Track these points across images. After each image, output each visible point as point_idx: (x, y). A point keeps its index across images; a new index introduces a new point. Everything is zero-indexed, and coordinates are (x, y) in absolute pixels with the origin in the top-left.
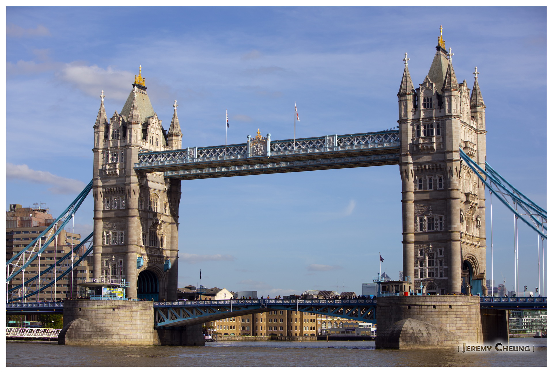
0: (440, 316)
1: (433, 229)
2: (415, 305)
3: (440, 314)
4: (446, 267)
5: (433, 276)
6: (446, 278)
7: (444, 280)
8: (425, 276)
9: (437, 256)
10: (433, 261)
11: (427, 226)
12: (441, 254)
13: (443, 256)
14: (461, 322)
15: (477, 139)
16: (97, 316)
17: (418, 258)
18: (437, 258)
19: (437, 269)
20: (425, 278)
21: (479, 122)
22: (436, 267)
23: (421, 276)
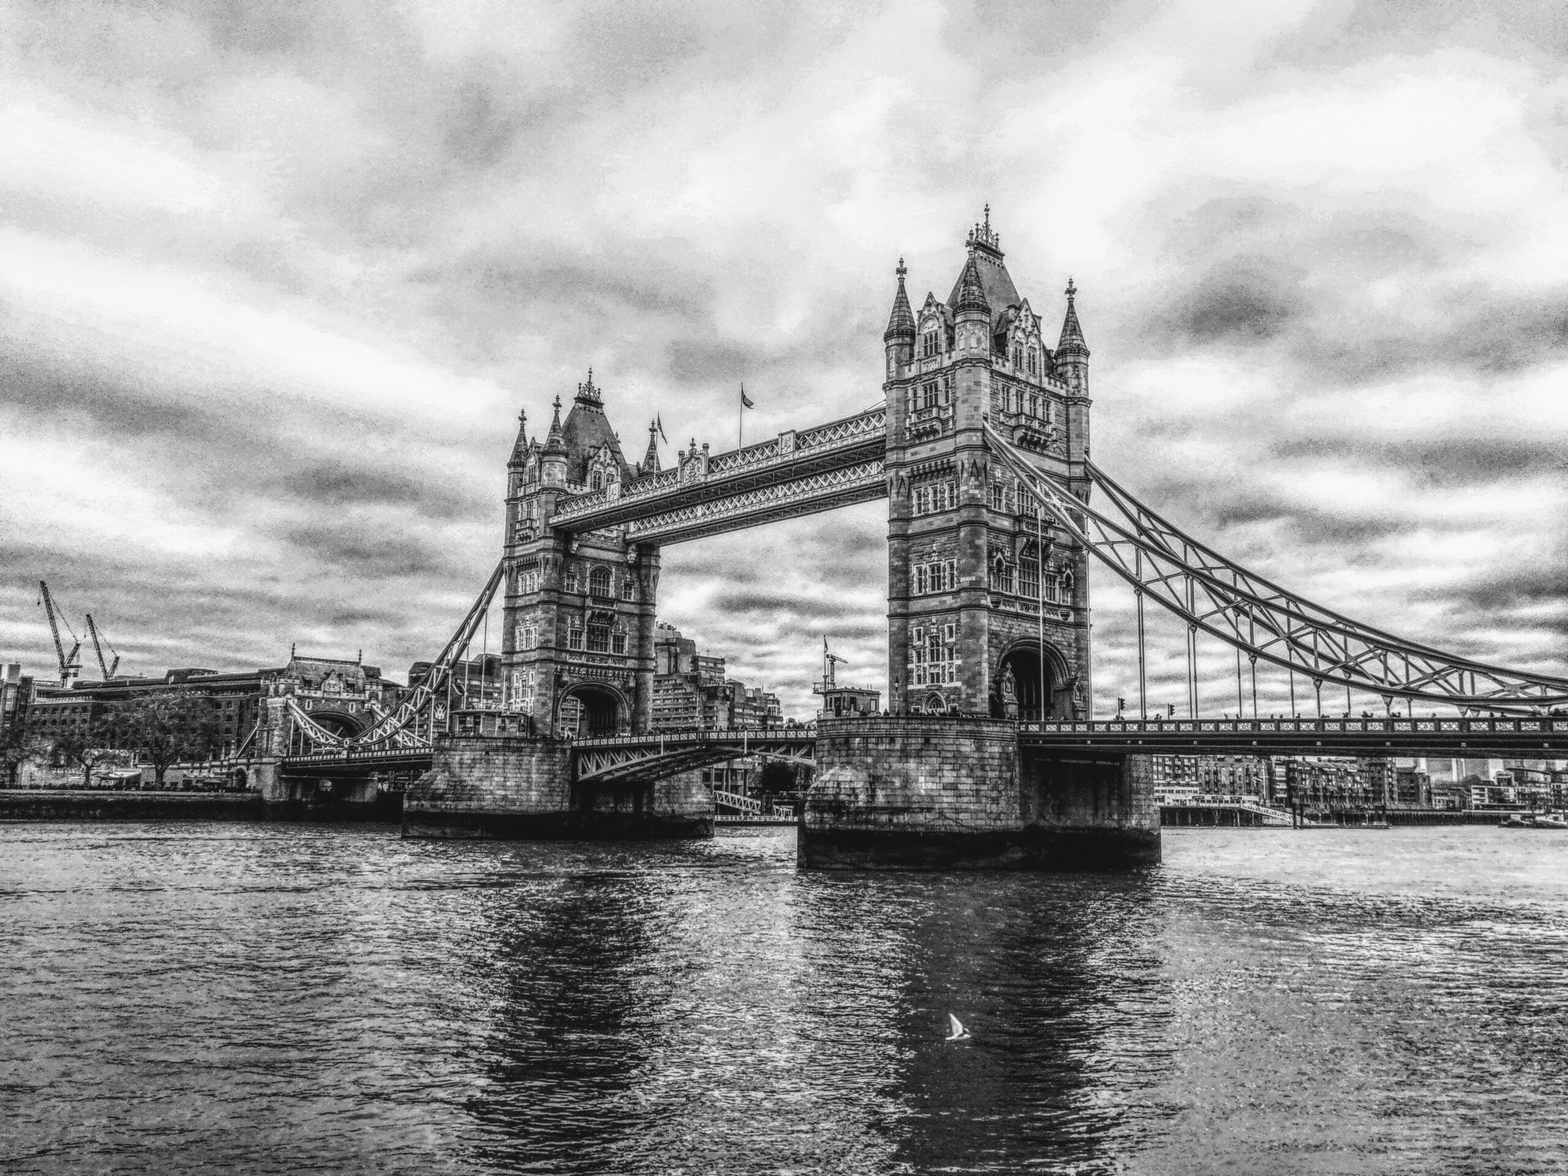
0: (904, 760)
1: (939, 588)
2: (857, 735)
3: (905, 755)
4: (959, 662)
5: (938, 681)
6: (959, 684)
7: (956, 688)
8: (925, 682)
9: (943, 639)
10: (938, 650)
11: (929, 581)
12: (951, 636)
13: (953, 640)
14: (954, 774)
15: (1067, 414)
16: (461, 763)
17: (914, 647)
18: (945, 644)
19: (944, 667)
20: (923, 686)
21: (1073, 382)
22: (942, 664)
23: (919, 682)
